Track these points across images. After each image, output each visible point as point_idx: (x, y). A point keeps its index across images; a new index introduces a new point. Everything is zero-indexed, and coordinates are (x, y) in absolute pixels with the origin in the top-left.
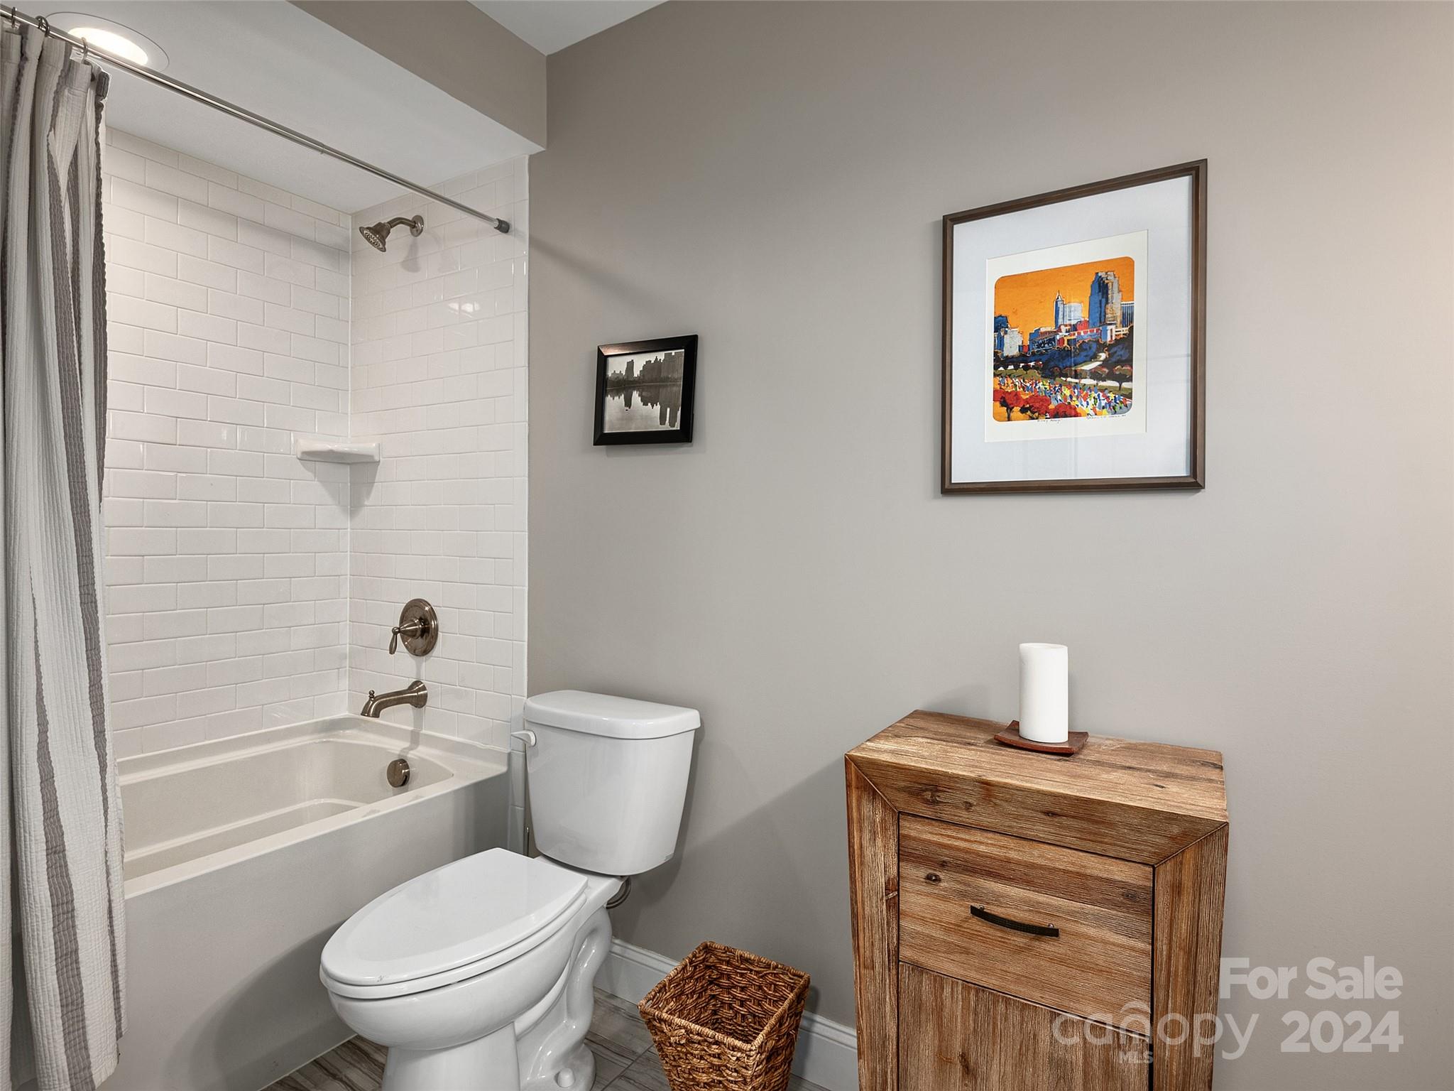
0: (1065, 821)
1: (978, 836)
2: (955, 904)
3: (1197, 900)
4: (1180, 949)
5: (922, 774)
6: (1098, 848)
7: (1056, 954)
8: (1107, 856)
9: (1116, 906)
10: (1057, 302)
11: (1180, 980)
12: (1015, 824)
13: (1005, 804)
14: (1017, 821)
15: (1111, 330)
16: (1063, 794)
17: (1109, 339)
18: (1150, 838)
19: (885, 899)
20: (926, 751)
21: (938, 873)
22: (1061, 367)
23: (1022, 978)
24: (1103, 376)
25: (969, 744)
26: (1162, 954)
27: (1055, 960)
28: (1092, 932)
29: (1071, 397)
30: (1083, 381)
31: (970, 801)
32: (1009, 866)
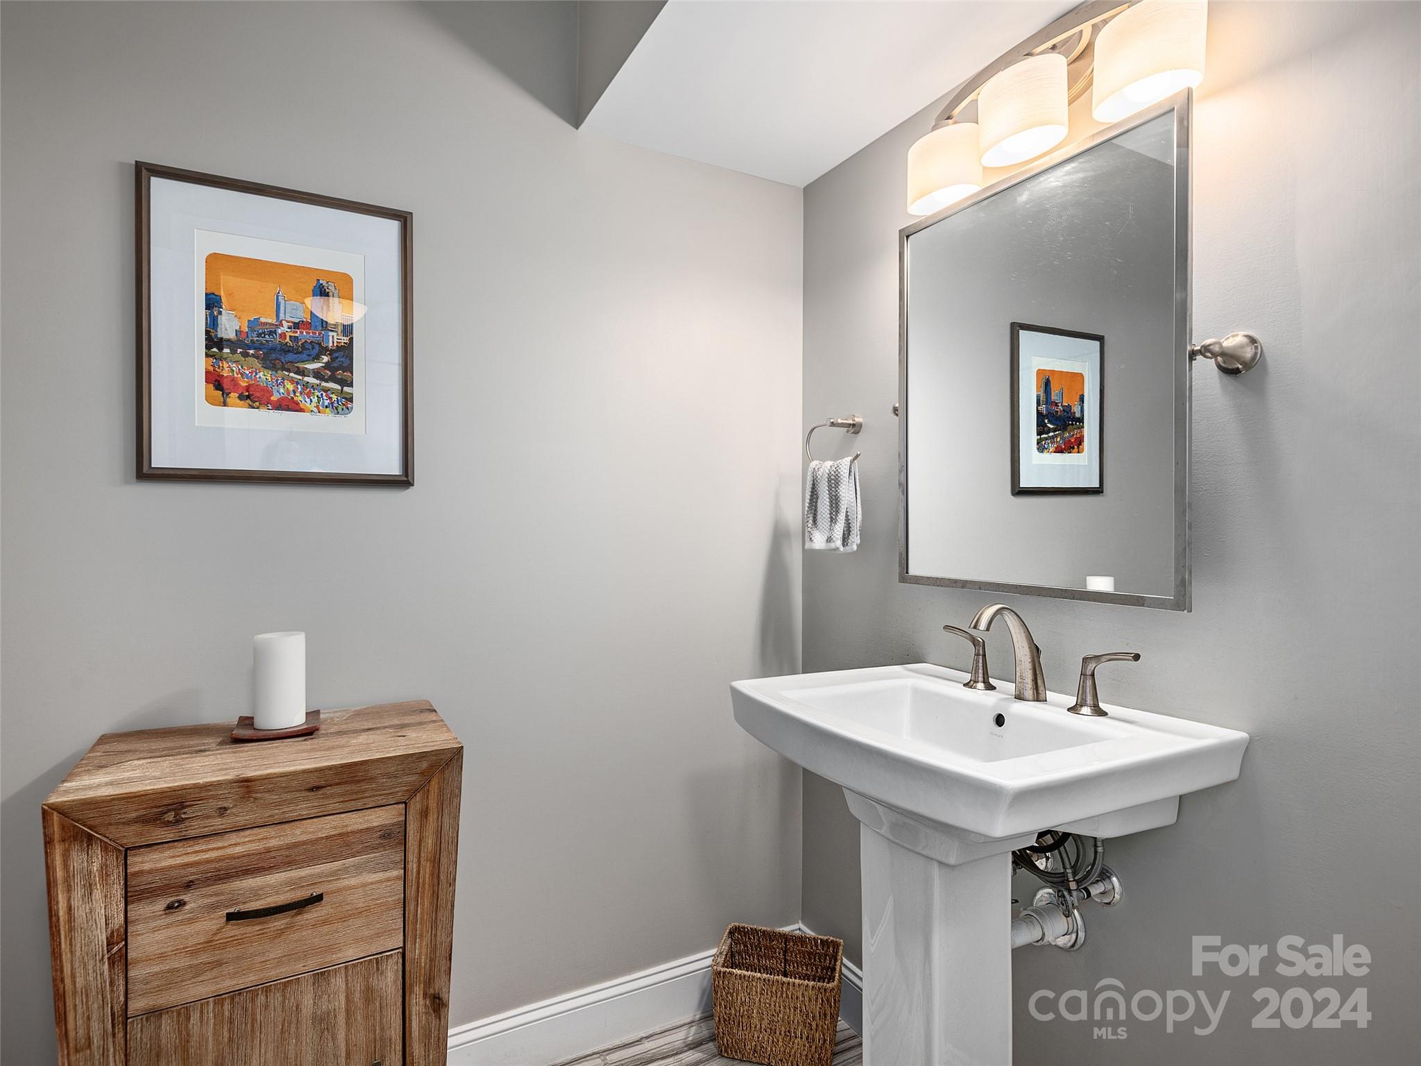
0: (329, 791)
1: (234, 838)
2: (205, 920)
3: (440, 816)
4: (427, 861)
5: (165, 795)
6: (359, 804)
7: (317, 919)
8: (366, 809)
9: (374, 848)
10: (277, 296)
11: (427, 886)
12: (277, 811)
13: (266, 795)
14: (279, 807)
15: (333, 336)
16: (328, 766)
17: (331, 344)
18: (406, 779)
19: (106, 957)
20: (154, 771)
21: (181, 898)
22: (283, 360)
23: (284, 959)
24: (326, 377)
25: (201, 751)
26: (412, 875)
27: (316, 924)
28: (353, 882)
29: (294, 392)
30: (306, 379)
31: (226, 805)
32: (273, 854)
